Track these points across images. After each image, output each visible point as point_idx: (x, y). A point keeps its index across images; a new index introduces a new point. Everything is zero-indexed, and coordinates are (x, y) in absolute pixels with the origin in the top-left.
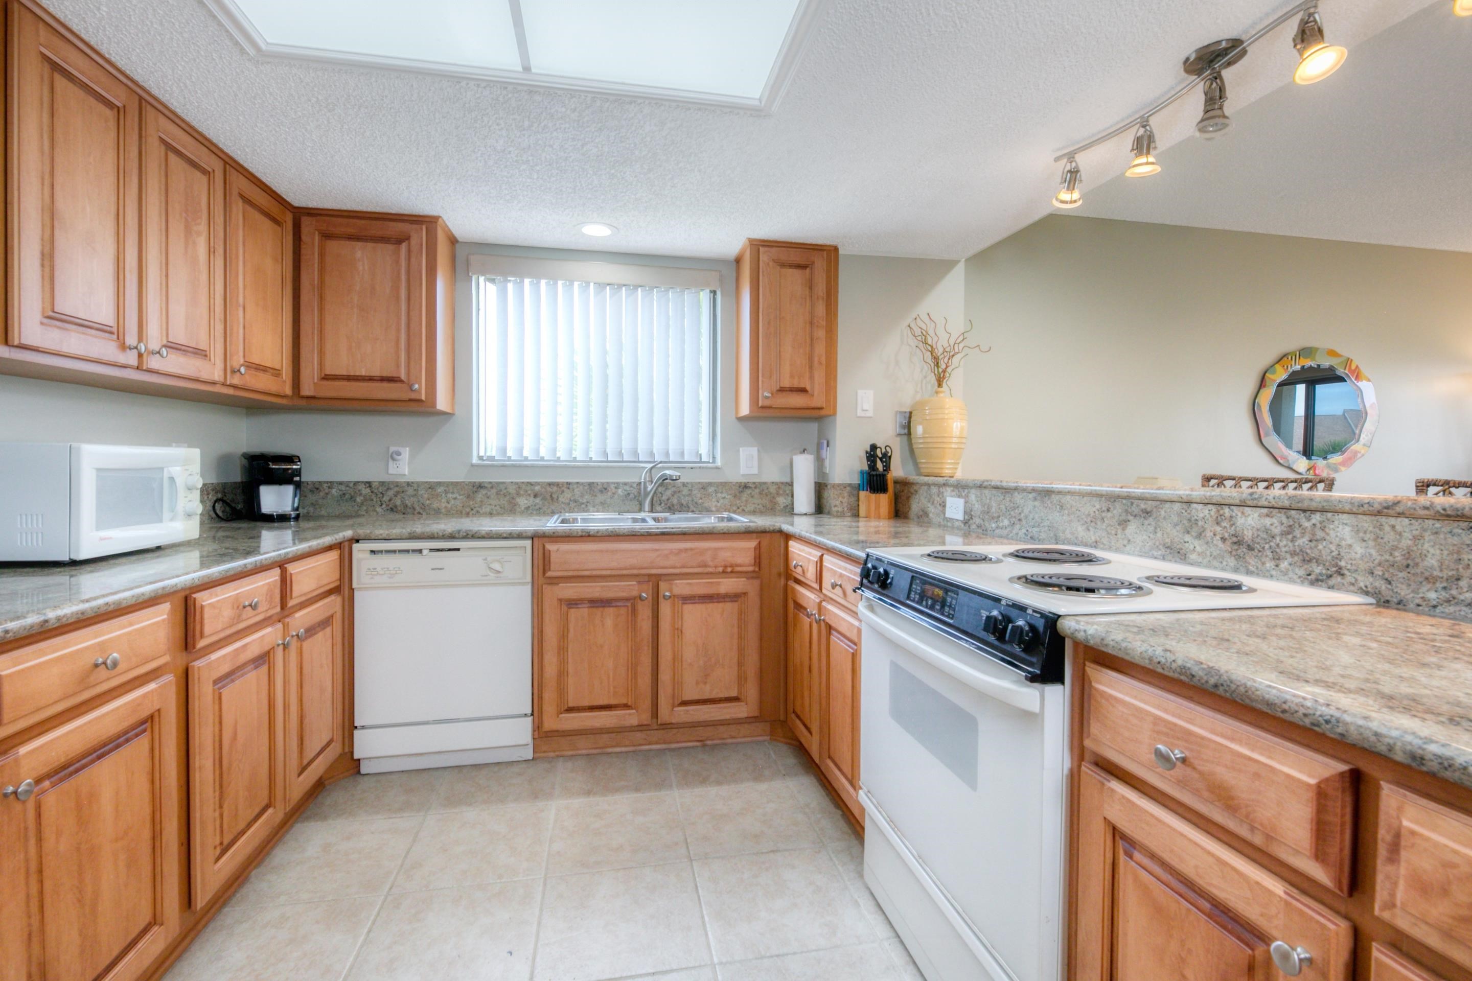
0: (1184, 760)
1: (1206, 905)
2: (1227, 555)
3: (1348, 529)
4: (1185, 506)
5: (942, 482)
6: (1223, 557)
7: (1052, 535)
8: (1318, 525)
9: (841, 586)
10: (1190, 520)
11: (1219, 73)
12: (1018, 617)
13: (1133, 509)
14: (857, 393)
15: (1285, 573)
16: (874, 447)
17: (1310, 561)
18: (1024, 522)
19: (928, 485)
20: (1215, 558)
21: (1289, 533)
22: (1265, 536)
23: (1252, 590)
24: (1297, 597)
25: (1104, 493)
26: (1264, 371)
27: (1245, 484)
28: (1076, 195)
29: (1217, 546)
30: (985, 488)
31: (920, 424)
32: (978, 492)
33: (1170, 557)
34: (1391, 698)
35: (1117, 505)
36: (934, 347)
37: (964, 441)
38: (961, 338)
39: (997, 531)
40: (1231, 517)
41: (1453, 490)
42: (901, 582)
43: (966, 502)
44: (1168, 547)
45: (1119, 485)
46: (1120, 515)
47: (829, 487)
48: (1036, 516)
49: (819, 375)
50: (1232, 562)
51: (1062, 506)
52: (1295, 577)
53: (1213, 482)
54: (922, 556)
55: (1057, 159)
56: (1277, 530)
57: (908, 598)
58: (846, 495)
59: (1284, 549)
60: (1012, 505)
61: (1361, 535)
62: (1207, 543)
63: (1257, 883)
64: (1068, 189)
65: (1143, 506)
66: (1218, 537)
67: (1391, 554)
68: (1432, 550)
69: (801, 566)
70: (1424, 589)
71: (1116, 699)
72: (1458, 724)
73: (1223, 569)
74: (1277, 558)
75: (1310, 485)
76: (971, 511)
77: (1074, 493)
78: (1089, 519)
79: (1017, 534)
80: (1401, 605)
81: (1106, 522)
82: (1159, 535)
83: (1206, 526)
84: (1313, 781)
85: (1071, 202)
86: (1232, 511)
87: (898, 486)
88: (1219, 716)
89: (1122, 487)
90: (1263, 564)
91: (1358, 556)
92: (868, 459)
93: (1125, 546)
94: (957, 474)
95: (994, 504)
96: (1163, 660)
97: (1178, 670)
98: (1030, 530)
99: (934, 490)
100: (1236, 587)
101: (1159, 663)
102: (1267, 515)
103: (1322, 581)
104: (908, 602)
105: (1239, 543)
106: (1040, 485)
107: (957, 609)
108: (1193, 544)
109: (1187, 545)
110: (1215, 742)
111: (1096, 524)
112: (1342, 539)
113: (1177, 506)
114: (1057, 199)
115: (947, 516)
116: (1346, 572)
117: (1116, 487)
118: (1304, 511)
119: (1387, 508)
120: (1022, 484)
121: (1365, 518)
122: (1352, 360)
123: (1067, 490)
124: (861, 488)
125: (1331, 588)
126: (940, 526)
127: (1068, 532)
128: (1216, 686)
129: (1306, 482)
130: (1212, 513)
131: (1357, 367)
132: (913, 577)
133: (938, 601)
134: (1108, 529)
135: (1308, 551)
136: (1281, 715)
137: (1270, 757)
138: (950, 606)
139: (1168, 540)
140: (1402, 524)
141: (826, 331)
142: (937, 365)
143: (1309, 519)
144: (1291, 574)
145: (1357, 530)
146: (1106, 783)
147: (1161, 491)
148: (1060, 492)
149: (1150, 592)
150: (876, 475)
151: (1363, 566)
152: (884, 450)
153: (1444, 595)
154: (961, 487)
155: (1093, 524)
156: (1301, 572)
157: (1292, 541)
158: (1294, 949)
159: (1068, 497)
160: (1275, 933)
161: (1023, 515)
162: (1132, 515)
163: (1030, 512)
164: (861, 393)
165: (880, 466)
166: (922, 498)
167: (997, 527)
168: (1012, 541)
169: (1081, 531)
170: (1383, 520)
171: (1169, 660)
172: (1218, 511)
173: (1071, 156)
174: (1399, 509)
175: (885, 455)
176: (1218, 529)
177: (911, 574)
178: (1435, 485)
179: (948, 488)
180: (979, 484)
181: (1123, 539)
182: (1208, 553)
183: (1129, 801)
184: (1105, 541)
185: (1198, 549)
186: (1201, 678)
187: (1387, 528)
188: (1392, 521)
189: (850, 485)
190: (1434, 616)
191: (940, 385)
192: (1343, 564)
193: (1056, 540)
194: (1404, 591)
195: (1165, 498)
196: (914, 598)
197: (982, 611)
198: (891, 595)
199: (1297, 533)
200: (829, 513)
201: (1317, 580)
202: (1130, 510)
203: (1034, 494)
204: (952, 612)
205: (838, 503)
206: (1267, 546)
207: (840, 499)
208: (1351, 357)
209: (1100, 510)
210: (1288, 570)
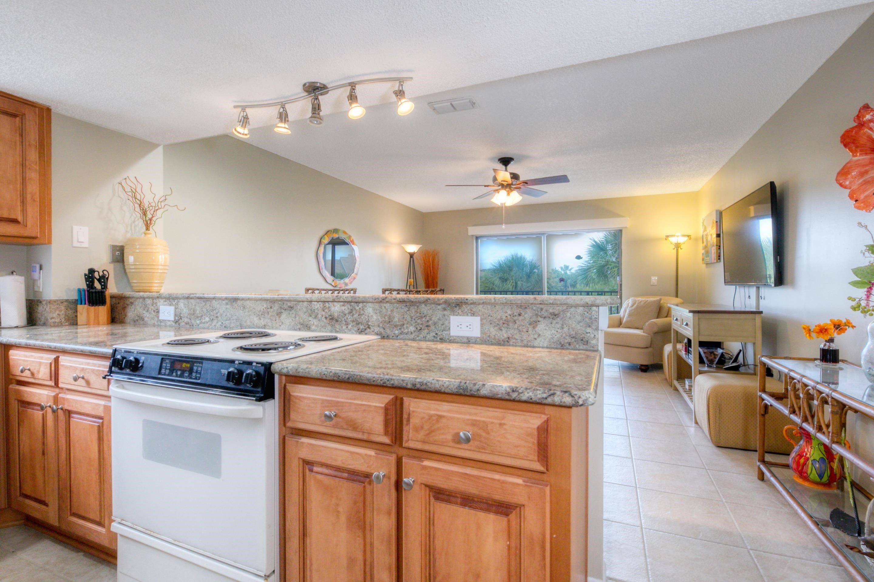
0: (335, 416)
1: (345, 475)
2: (327, 325)
3: (371, 309)
4: (309, 303)
5: (156, 296)
6: (326, 326)
7: (238, 324)
8: (361, 308)
9: (83, 378)
10: (311, 310)
11: (318, 97)
12: (247, 369)
13: (284, 306)
14: (72, 227)
15: (350, 330)
16: (92, 271)
17: (359, 324)
18: (220, 318)
19: (144, 298)
20: (323, 327)
21: (351, 313)
22: (342, 315)
23: (341, 339)
24: (355, 339)
25: (269, 298)
26: (322, 237)
27: (323, 292)
28: (246, 131)
29: (323, 321)
30: (191, 298)
31: (132, 255)
32: (186, 301)
33: (303, 329)
34: (402, 368)
35: (276, 304)
36: (142, 201)
37: (167, 268)
38: (163, 198)
39: (201, 325)
40: (329, 307)
41: (392, 292)
42: (151, 365)
43: (176, 308)
44: (302, 324)
45: (277, 294)
46: (277, 310)
47: (44, 303)
48: (228, 314)
49: (33, 211)
50: (329, 328)
51: (244, 307)
52: (354, 331)
53: (310, 291)
54: (163, 345)
55: (235, 107)
56: (347, 312)
57: (160, 373)
58: (63, 308)
59: (349, 320)
60: (211, 308)
61: (375, 311)
62: (319, 320)
63: (366, 455)
64: (242, 126)
65: (289, 304)
66: (324, 317)
67: (385, 318)
68: (396, 315)
69: (29, 370)
70: (394, 330)
71: (303, 397)
72: (421, 371)
73: (326, 332)
74: (347, 324)
75: (348, 291)
76: (181, 314)
77: (252, 299)
78: (261, 313)
79: (215, 326)
80: (388, 337)
81: (270, 314)
82: (297, 318)
83: (319, 312)
84: (383, 405)
85: (243, 134)
86: (329, 304)
87: (114, 300)
88: (349, 391)
89: (278, 295)
90: (342, 327)
91: (375, 320)
92: (87, 280)
93: (280, 326)
94: (162, 290)
95: (197, 308)
96: (326, 373)
97: (333, 375)
98: (224, 323)
99: (149, 302)
100: (335, 339)
101: (324, 374)
102: (343, 305)
103: (363, 331)
104: (159, 376)
105: (332, 319)
106: (231, 296)
107: (202, 373)
108: (314, 322)
109: (310, 322)
110: (348, 402)
111: (264, 315)
112: (369, 313)
113: (305, 304)
114: (235, 130)
115: (161, 318)
116: (371, 327)
117: (275, 295)
118: (356, 303)
119: (383, 300)
120: (218, 295)
121: (376, 304)
123: (247, 298)
124: (79, 302)
125: (366, 334)
126: (154, 325)
127: (248, 321)
128: (349, 378)
129: (347, 291)
130: (321, 306)
131: (353, 239)
132: (162, 359)
133: (186, 371)
134: (271, 318)
135: (358, 320)
136: (373, 383)
137: (369, 402)
138: (197, 372)
139: (302, 321)
140: (387, 305)
141: (39, 175)
142: (145, 214)
143: (358, 306)
144: (352, 330)
145: (374, 309)
146: (299, 440)
147: (298, 296)
148: (243, 299)
149: (304, 346)
150: (96, 292)
151: (376, 324)
152: (101, 274)
153: (400, 331)
154: (171, 299)
155: (263, 316)
156: (356, 329)
157: (352, 316)
158: (380, 473)
159: (248, 302)
160: (372, 472)
161: (219, 314)
162: (283, 309)
163: (224, 312)
164: (76, 228)
165: (97, 285)
166: (138, 308)
167: (201, 323)
168: (212, 330)
169: (256, 320)
170: (382, 304)
171: (329, 372)
172: (324, 305)
173: (244, 108)
174: (387, 300)
175: (103, 277)
176: (324, 313)
177: (161, 357)
178: (388, 291)
179: (160, 300)
180: (186, 296)
181: (279, 322)
182: (320, 325)
183: (311, 444)
184: (270, 324)
185: (315, 323)
186: (343, 376)
187: (383, 308)
188: (385, 305)
189: (67, 301)
190: (397, 340)
191: (147, 229)
192: (370, 323)
193: (241, 326)
194: (388, 332)
195: (300, 300)
196: (165, 373)
197: (222, 370)
198: (142, 374)
199: (354, 312)
200: (44, 324)
201: (362, 331)
202: (282, 307)
203: (226, 301)
204: (198, 375)
205: (55, 315)
206: (343, 319)
207: (57, 312)
208: (351, 235)
209: (266, 308)
210: (351, 328)
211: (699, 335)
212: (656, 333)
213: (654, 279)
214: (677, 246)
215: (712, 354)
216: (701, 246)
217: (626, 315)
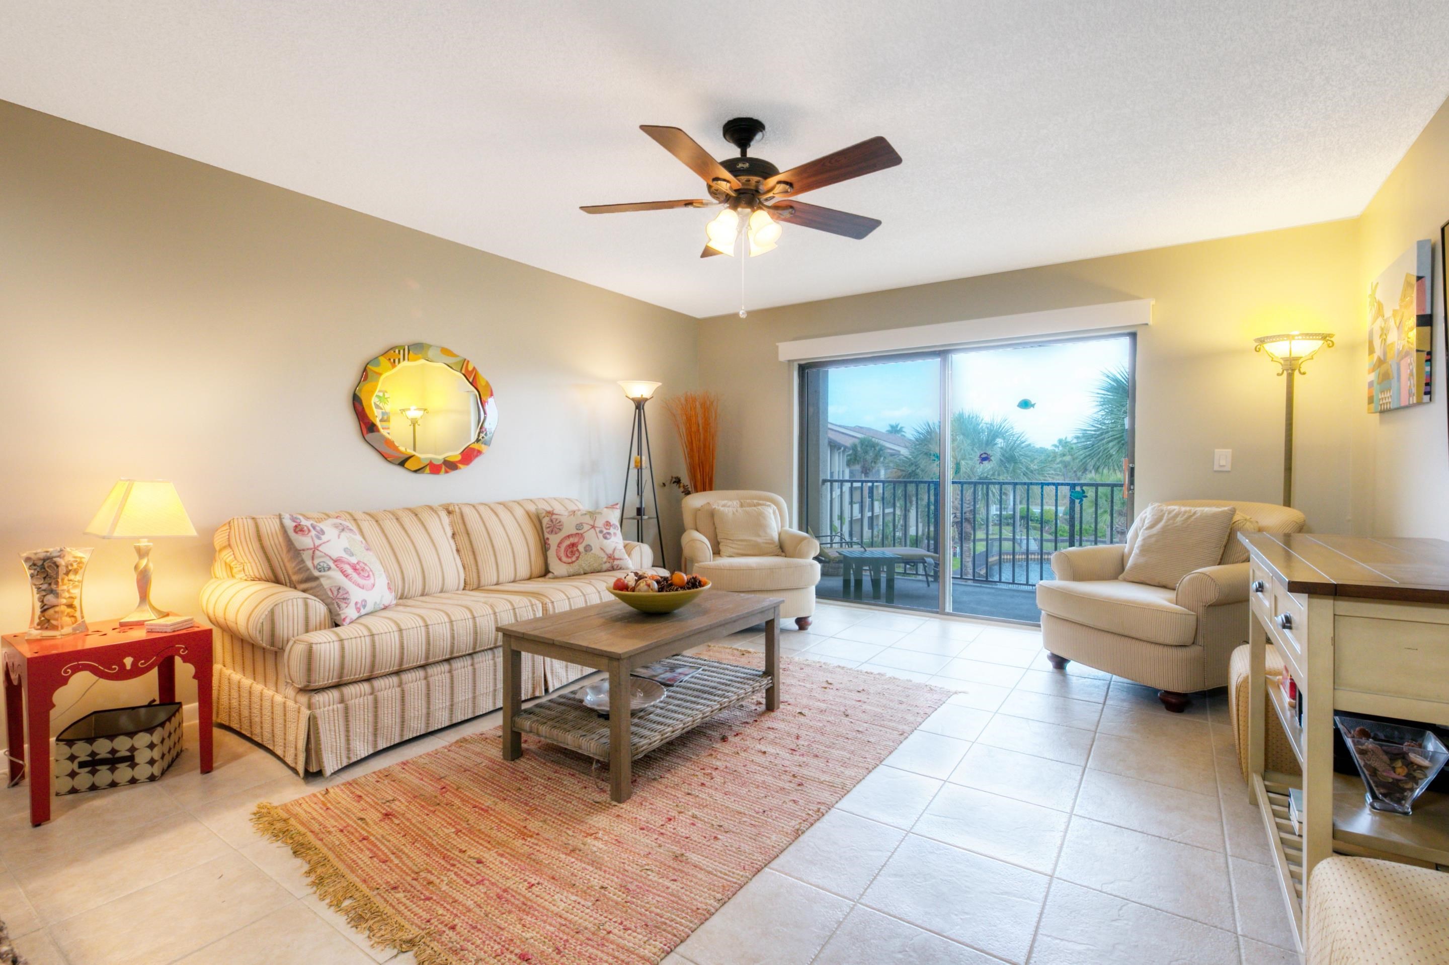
26: (367, 362)
122: (468, 361)
131: (474, 368)
208: (468, 358)
211: (1335, 686)
212: (1213, 606)
213: (1223, 458)
214: (1291, 367)
215: (1399, 764)
216: (1365, 362)
217: (1136, 551)
